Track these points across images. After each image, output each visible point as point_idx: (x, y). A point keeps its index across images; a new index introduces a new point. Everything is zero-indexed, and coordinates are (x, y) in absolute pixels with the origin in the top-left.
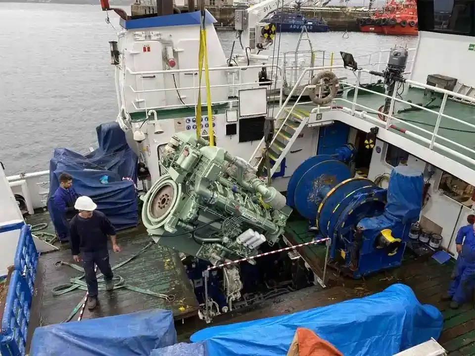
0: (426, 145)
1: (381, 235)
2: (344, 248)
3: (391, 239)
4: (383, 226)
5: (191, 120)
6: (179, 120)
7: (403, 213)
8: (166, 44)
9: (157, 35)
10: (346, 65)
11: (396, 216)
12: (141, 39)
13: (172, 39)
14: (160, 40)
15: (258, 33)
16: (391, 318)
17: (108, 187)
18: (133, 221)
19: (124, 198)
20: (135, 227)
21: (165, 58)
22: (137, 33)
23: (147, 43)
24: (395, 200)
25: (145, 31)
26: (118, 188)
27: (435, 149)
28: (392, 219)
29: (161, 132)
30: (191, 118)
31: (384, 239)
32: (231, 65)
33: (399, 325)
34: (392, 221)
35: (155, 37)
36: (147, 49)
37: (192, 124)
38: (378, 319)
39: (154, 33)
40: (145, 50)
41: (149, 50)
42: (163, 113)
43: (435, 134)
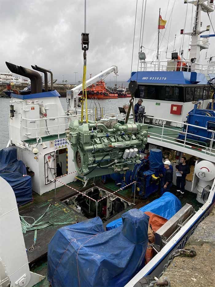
0: (160, 140)
1: (152, 177)
2: (138, 187)
3: (156, 178)
4: (152, 174)
5: (57, 141)
6: (51, 141)
7: (158, 167)
8: (41, 106)
9: (37, 102)
10: (121, 112)
11: (155, 169)
12: (29, 104)
13: (43, 103)
14: (38, 104)
15: (77, 101)
16: (170, 202)
17: (20, 180)
18: (30, 199)
19: (27, 186)
20: (32, 201)
21: (41, 113)
22: (28, 101)
23: (33, 105)
24: (154, 162)
25: (31, 100)
26: (25, 180)
27: (163, 141)
28: (153, 170)
29: (46, 148)
30: (57, 140)
31: (154, 178)
32: (68, 115)
33: (174, 204)
34: (153, 171)
35: (36, 103)
36: (33, 109)
37: (57, 143)
38: (167, 203)
39: (35, 101)
40: (32, 109)
41: (34, 109)
42: (44, 139)
43: (162, 135)
